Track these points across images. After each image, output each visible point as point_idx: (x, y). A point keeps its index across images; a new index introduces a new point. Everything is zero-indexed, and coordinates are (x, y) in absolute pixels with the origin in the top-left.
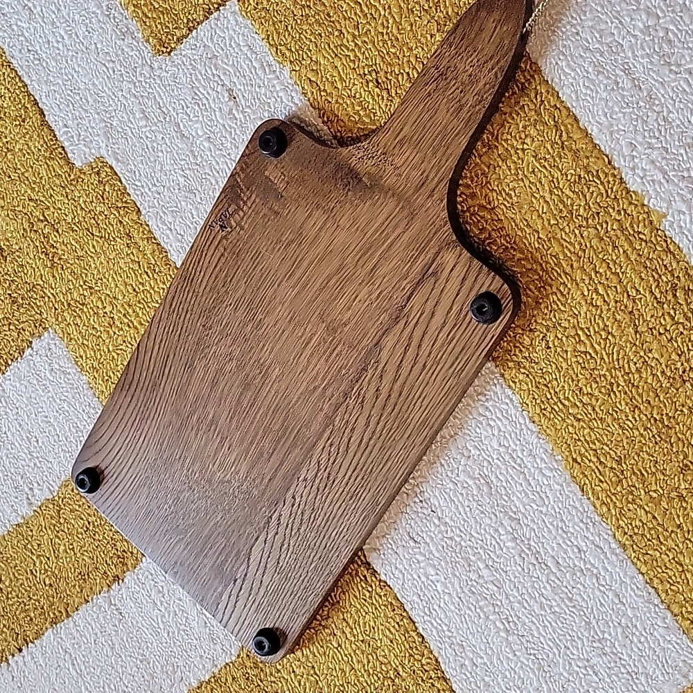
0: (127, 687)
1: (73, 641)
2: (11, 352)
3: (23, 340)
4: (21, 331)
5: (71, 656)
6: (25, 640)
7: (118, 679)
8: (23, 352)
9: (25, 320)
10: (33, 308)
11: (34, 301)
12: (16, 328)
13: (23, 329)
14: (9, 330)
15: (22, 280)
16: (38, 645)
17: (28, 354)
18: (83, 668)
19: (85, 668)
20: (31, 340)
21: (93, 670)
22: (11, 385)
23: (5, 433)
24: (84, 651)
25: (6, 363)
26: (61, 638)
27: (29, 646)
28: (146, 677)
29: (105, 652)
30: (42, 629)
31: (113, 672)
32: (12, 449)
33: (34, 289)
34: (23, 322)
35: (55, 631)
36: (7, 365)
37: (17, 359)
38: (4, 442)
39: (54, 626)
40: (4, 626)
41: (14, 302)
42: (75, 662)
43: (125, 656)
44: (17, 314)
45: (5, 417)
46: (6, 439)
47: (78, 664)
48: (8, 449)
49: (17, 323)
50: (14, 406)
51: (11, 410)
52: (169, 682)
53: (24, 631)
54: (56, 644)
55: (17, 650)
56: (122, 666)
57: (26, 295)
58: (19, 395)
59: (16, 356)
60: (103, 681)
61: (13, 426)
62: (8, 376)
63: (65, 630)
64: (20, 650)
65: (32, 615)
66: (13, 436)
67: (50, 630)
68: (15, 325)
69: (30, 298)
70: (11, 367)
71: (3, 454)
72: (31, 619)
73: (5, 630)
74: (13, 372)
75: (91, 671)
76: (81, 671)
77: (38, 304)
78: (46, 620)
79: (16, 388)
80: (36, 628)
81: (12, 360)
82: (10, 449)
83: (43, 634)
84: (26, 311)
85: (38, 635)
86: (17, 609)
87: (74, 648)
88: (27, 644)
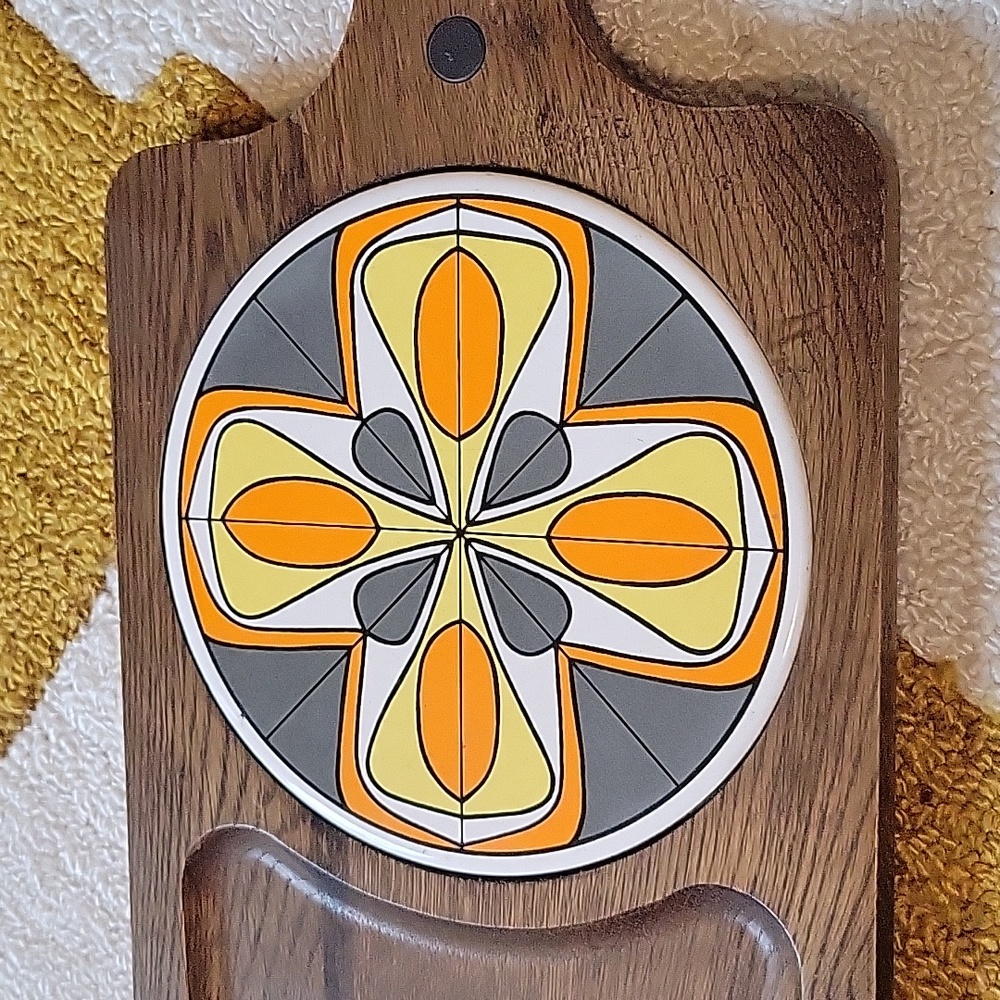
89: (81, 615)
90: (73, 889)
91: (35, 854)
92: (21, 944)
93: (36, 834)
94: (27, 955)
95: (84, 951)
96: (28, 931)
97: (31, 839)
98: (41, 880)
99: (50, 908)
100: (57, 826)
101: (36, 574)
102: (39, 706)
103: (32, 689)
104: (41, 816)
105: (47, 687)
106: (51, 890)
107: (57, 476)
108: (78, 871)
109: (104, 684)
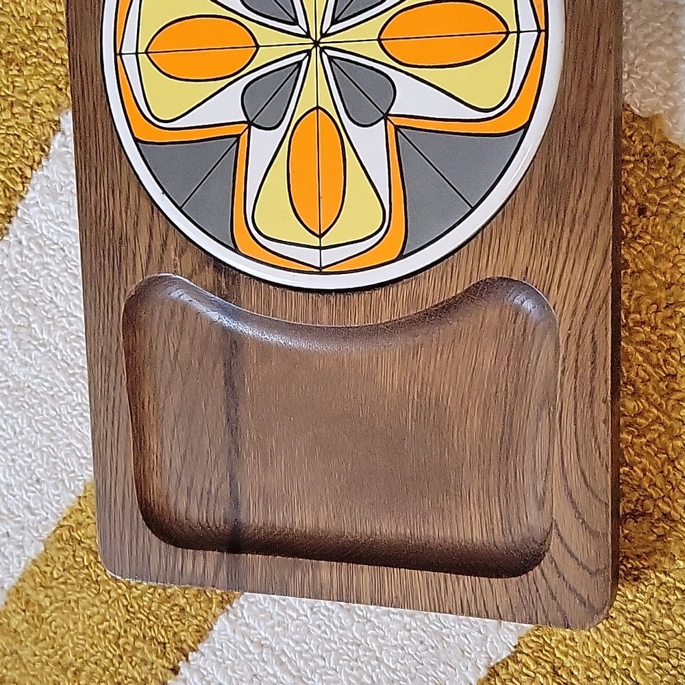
0: (394, 671)
1: (271, 622)
2: (26, 155)
3: (42, 124)
4: (36, 108)
5: (273, 649)
6: (181, 650)
7: (374, 663)
8: (49, 147)
9: (36, 87)
10: (45, 58)
11: (46, 45)
12: (25, 108)
13: (38, 105)
14: (13, 114)
15: (14, 16)
16: (206, 652)
17: (56, 147)
18: (301, 664)
19: (307, 664)
20: (56, 118)
21: (321, 663)
22: (41, 211)
23: (52, 301)
24: (296, 633)
25: (24, 177)
26: (247, 625)
27: (190, 658)
28: (428, 642)
29: (336, 622)
30: (206, 620)
31: (361, 652)
32: (70, 324)
33: (40, 24)
34: (35, 91)
35: (231, 616)
36: (25, 179)
37: (40, 162)
38: (52, 319)
39: (228, 607)
40: (136, 637)
41: (9, 62)
42: (284, 659)
43: (377, 616)
44: (19, 81)
45: (44, 273)
46: (55, 311)
47: (290, 660)
48: (63, 328)
49: (25, 98)
50: (55, 247)
51: (52, 256)
52: (476, 634)
53: (175, 633)
54: (239, 638)
55: (170, 674)
56: (375, 637)
57: (28, 42)
58: (58, 224)
59: (37, 158)
60: (347, 675)
61: (62, 284)
62: (32, 199)
63: (250, 609)
64: (175, 671)
65: (182, 601)
66: (67, 300)
67: (221, 617)
68: (21, 103)
69: (36, 43)
70: (34, 181)
71: (57, 339)
72: (183, 610)
73: (139, 644)
74: (38, 187)
75: (318, 666)
76: (299, 671)
77: (54, 48)
78: (210, 600)
79: (51, 213)
80: (195, 622)
81: (32, 168)
82: (67, 326)
83: (211, 629)
84: (36, 68)
85: (202, 634)
86: (151, 600)
87: (274, 634)
88: (186, 656)
89: (43, 150)
90: (42, 350)
91: (14, 326)
92: (6, 392)
93: (14, 312)
94: (10, 399)
95: (51, 393)
96: (11, 383)
97: (10, 317)
98: (18, 344)
99: (26, 364)
100: (29, 305)
101: (10, 124)
102: (14, 220)
103: (8, 208)
104: (19, 298)
105: (20, 206)
106: (26, 352)
107: (23, 50)
108: (45, 337)
109: (61, 198)
